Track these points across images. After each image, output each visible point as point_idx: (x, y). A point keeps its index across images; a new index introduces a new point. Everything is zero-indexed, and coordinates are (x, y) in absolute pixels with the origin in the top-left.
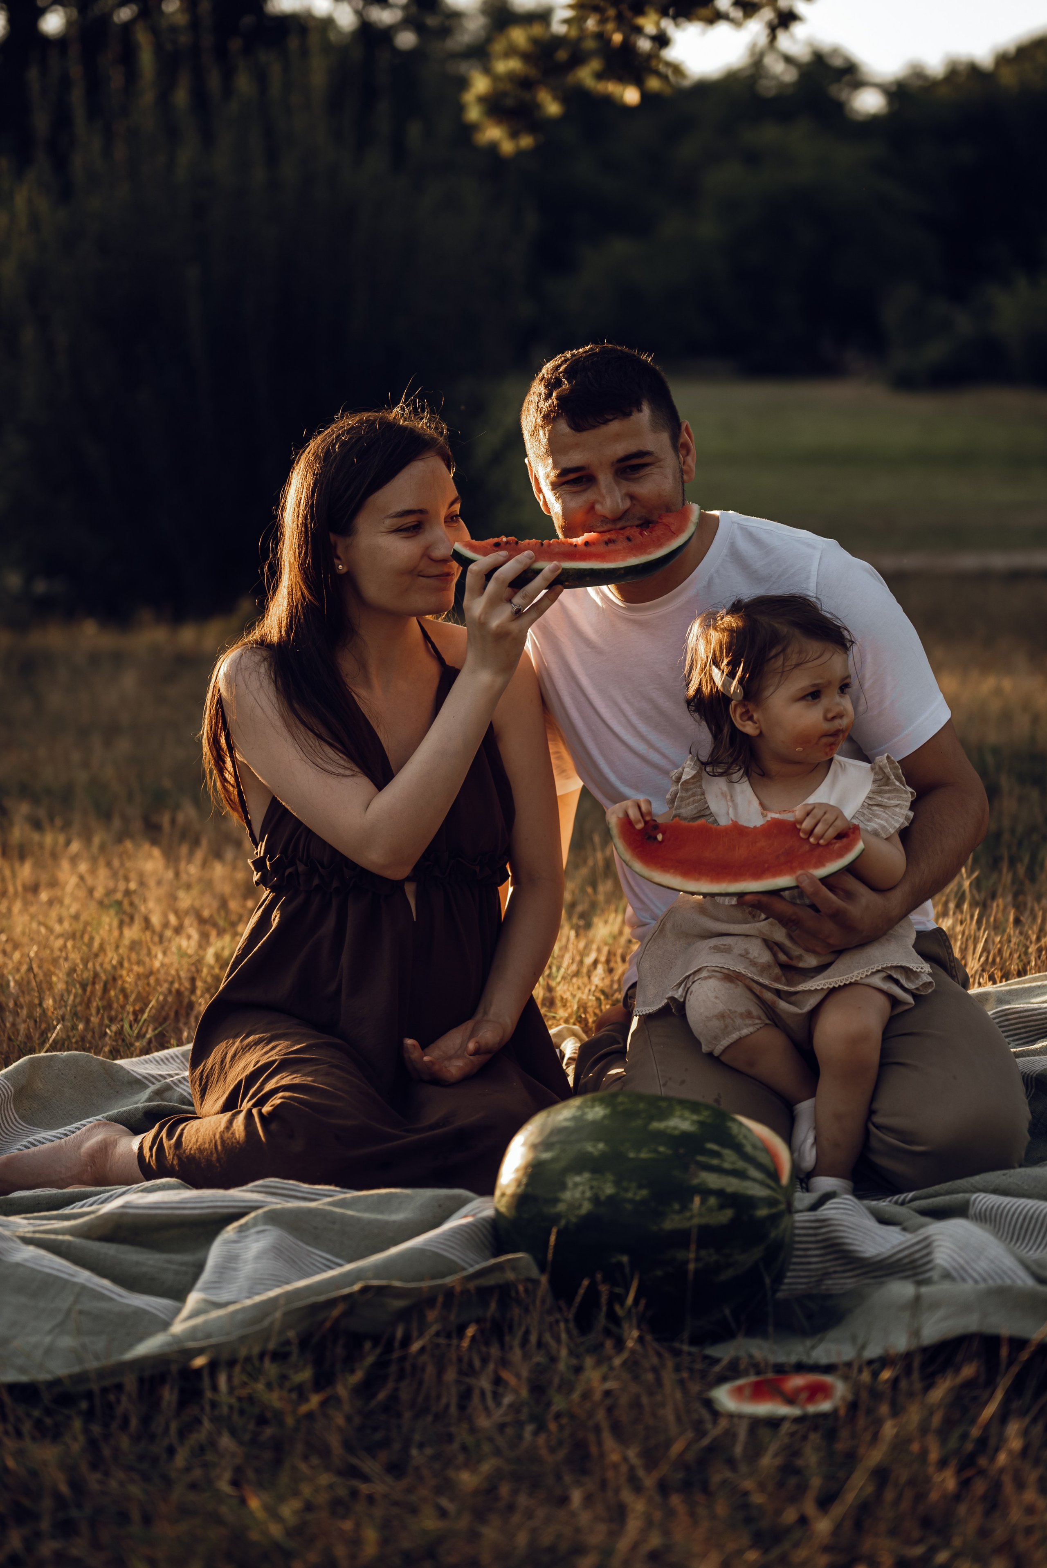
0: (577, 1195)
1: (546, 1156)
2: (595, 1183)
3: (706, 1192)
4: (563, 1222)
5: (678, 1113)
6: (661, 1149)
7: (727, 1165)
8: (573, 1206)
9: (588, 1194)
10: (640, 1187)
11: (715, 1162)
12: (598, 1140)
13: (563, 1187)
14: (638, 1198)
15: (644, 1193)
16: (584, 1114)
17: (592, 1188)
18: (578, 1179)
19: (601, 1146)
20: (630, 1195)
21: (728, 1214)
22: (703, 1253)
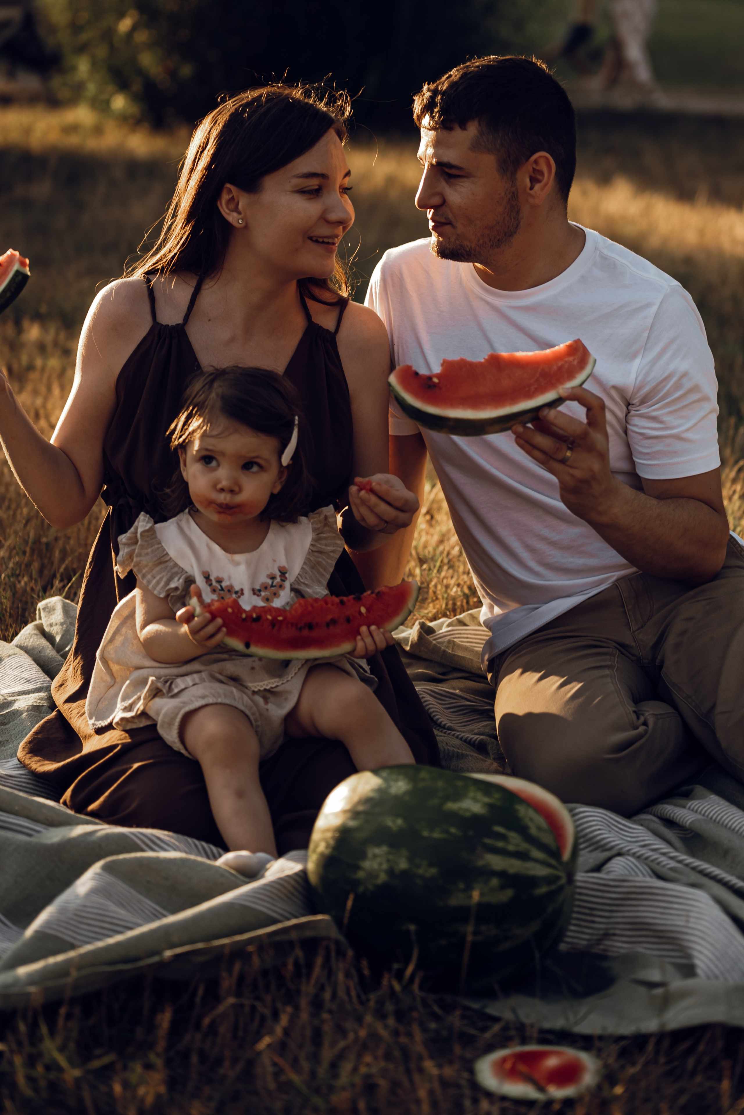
0: (375, 866)
1: (352, 824)
2: (391, 857)
3: (489, 873)
4: (361, 889)
5: (471, 794)
6: (453, 830)
7: (511, 848)
8: (372, 875)
9: (385, 866)
10: (431, 865)
11: (500, 844)
12: (398, 816)
13: (363, 856)
14: (428, 875)
15: (433, 871)
16: (389, 787)
17: (388, 861)
18: (377, 851)
19: (400, 822)
20: (421, 871)
21: (507, 895)
22: (483, 928)
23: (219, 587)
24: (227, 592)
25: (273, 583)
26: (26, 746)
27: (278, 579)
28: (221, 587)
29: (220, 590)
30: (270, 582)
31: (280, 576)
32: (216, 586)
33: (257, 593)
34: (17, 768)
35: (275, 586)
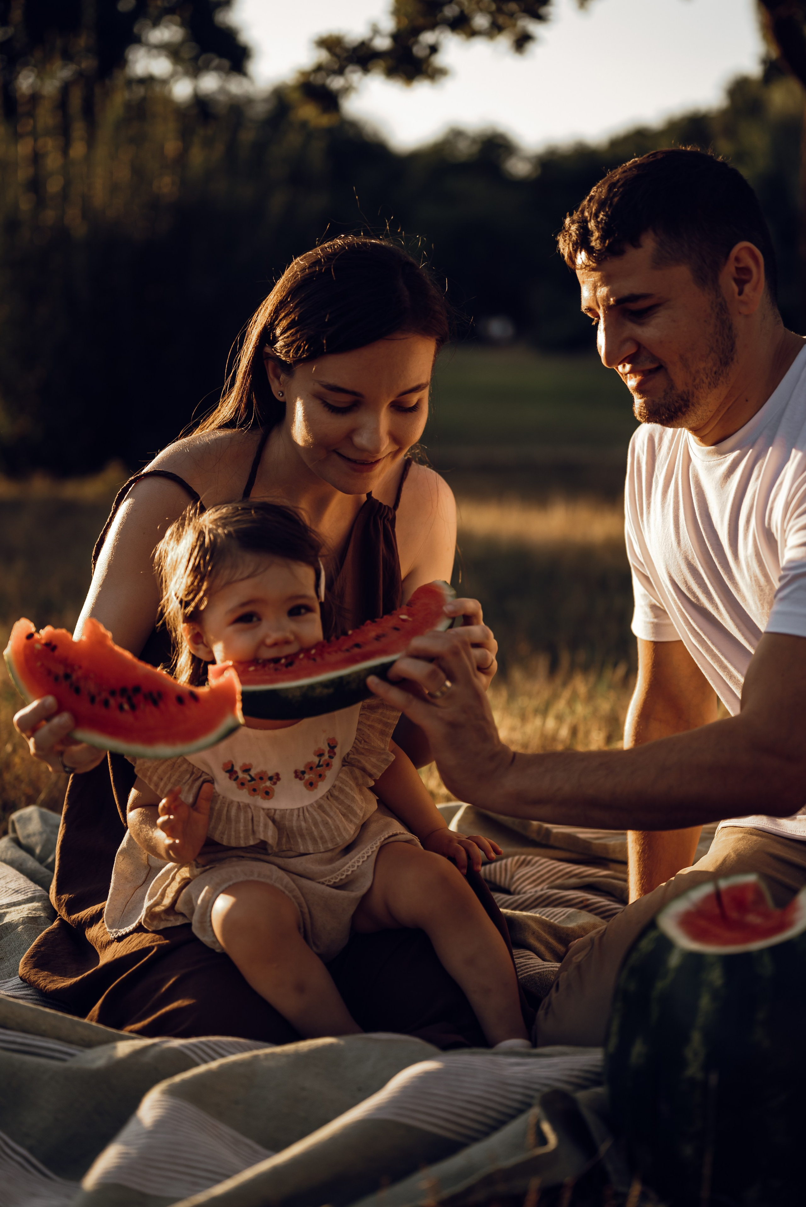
23: (249, 778)
24: (259, 780)
25: (320, 761)
26: (28, 961)
27: (326, 757)
28: (250, 776)
29: (250, 781)
30: (316, 760)
31: (329, 752)
32: (243, 778)
33: (300, 775)
34: (22, 988)
35: (322, 766)
